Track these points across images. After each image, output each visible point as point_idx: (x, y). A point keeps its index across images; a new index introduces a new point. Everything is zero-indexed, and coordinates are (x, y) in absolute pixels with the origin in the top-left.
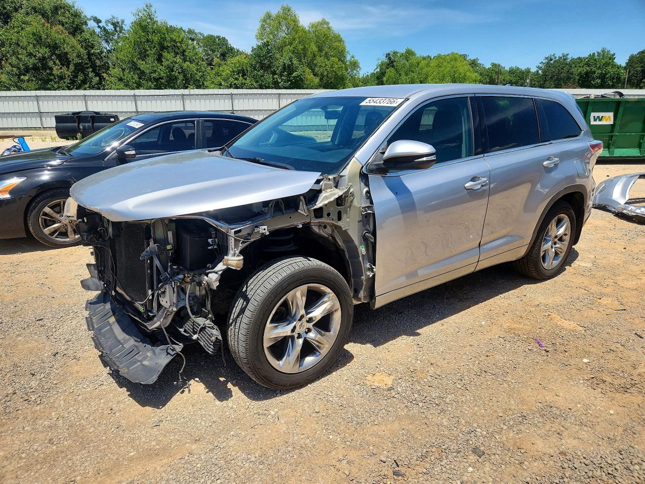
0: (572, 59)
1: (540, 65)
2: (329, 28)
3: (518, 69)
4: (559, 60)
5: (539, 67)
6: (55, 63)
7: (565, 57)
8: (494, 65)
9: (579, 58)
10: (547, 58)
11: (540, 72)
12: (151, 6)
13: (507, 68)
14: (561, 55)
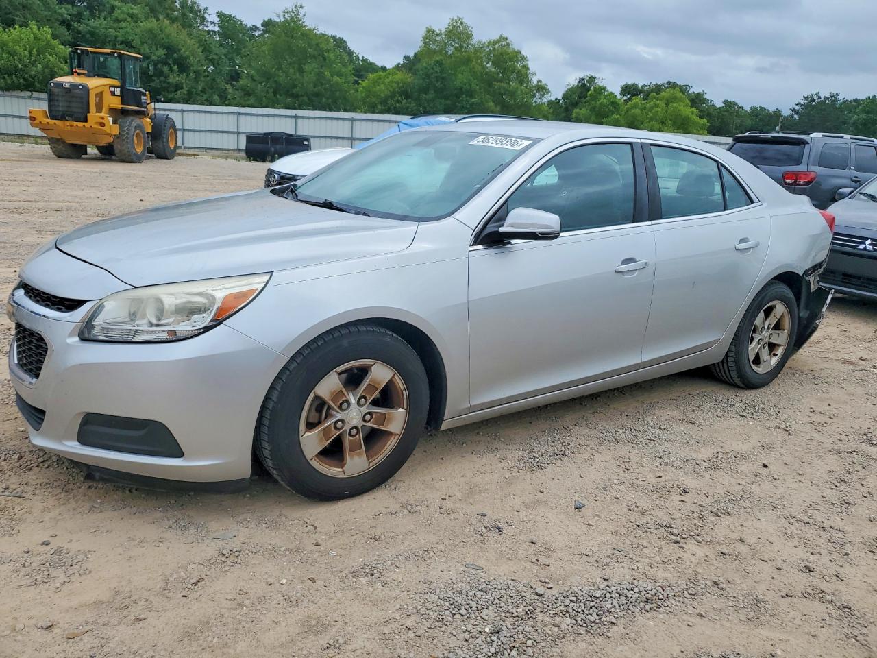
0: (845, 102)
1: (797, 107)
2: (508, 45)
3: (763, 109)
4: (824, 101)
5: (794, 110)
6: (171, 70)
7: (834, 97)
8: (727, 103)
9: (856, 100)
10: (806, 98)
11: (796, 116)
12: (301, 7)
13: (747, 109)
14: (828, 95)
